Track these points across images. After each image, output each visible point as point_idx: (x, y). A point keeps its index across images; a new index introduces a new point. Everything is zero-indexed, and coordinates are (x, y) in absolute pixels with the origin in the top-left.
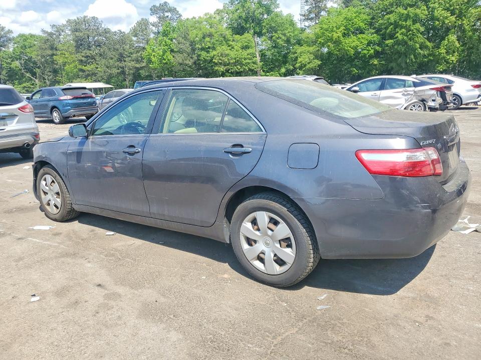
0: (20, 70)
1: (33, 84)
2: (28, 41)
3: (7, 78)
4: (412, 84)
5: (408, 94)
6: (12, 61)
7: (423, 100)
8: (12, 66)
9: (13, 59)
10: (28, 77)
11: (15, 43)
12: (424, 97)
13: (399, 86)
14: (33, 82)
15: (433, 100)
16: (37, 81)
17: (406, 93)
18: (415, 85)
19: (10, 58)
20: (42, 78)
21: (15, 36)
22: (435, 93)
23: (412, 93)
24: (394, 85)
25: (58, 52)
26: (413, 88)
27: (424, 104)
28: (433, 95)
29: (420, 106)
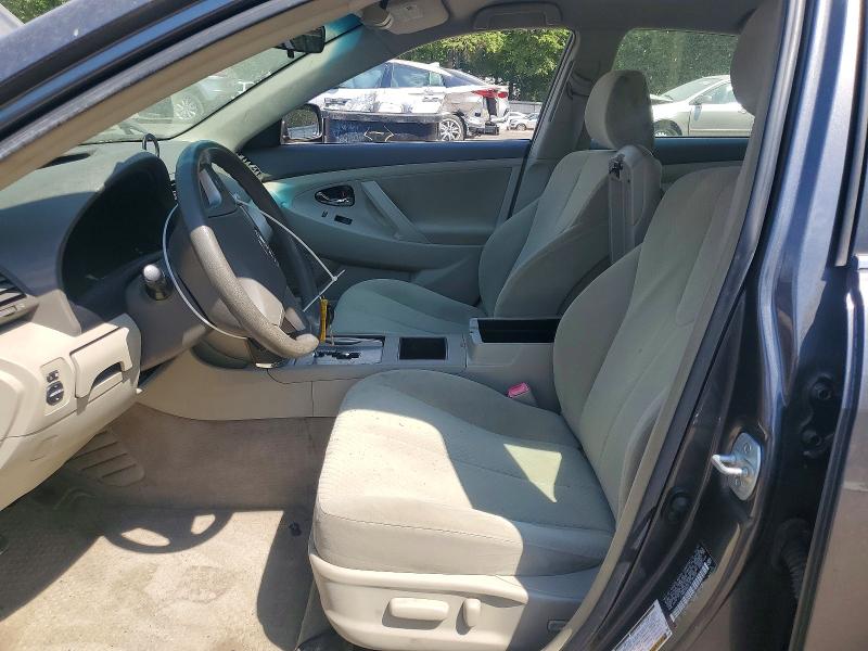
4: (441, 81)
5: (435, 99)
7: (459, 114)
12: (461, 108)
13: (417, 83)
15: (478, 115)
17: (430, 97)
18: (446, 83)
22: (481, 101)
23: (442, 97)
24: (407, 78)
26: (443, 89)
27: (462, 120)
28: (478, 103)
29: (454, 125)
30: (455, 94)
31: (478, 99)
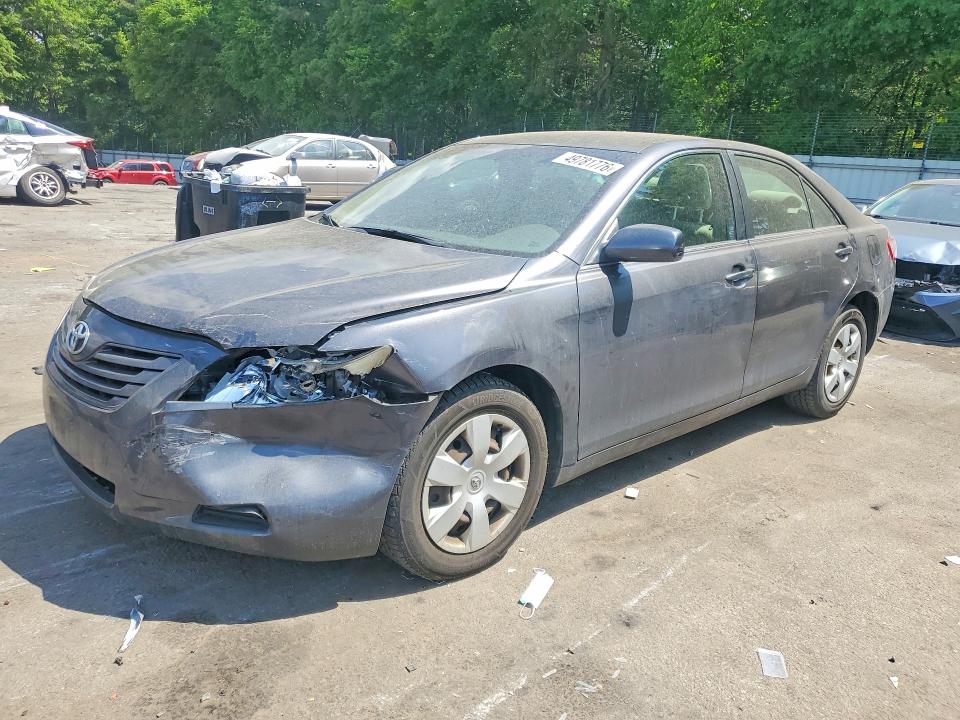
4: (23, 129)
5: (19, 151)
7: (54, 167)
12: (55, 160)
15: (77, 168)
17: (14, 148)
18: (31, 131)
22: (79, 153)
23: (30, 147)
26: (28, 138)
27: (59, 174)
28: (75, 156)
29: (50, 179)
30: (46, 145)
31: (77, 151)
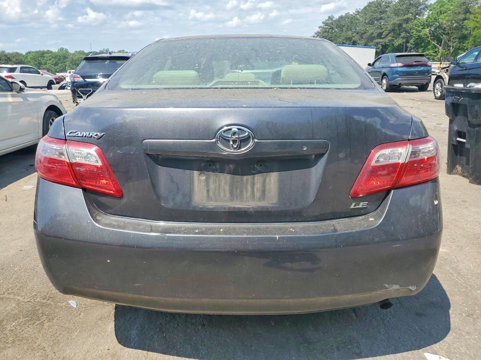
0: (428, 37)
1: (436, 52)
2: (446, 6)
3: (413, 46)
6: (422, 29)
8: (421, 34)
9: (424, 26)
10: (434, 44)
11: (431, 10)
14: (437, 50)
16: (440, 48)
19: (422, 26)
20: (447, 45)
21: (433, 3)
25: (472, 17)
